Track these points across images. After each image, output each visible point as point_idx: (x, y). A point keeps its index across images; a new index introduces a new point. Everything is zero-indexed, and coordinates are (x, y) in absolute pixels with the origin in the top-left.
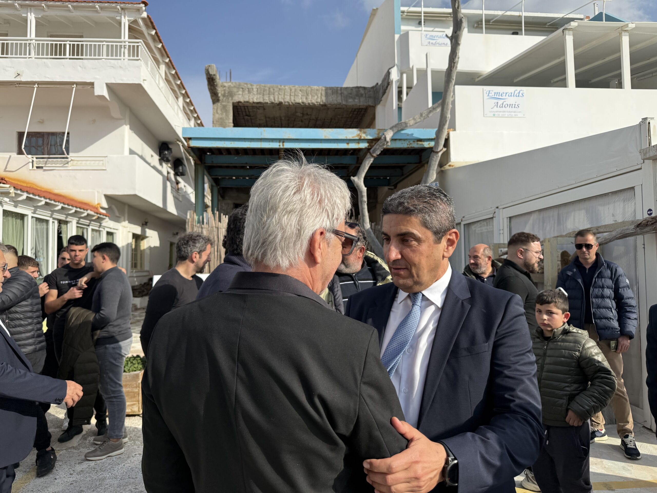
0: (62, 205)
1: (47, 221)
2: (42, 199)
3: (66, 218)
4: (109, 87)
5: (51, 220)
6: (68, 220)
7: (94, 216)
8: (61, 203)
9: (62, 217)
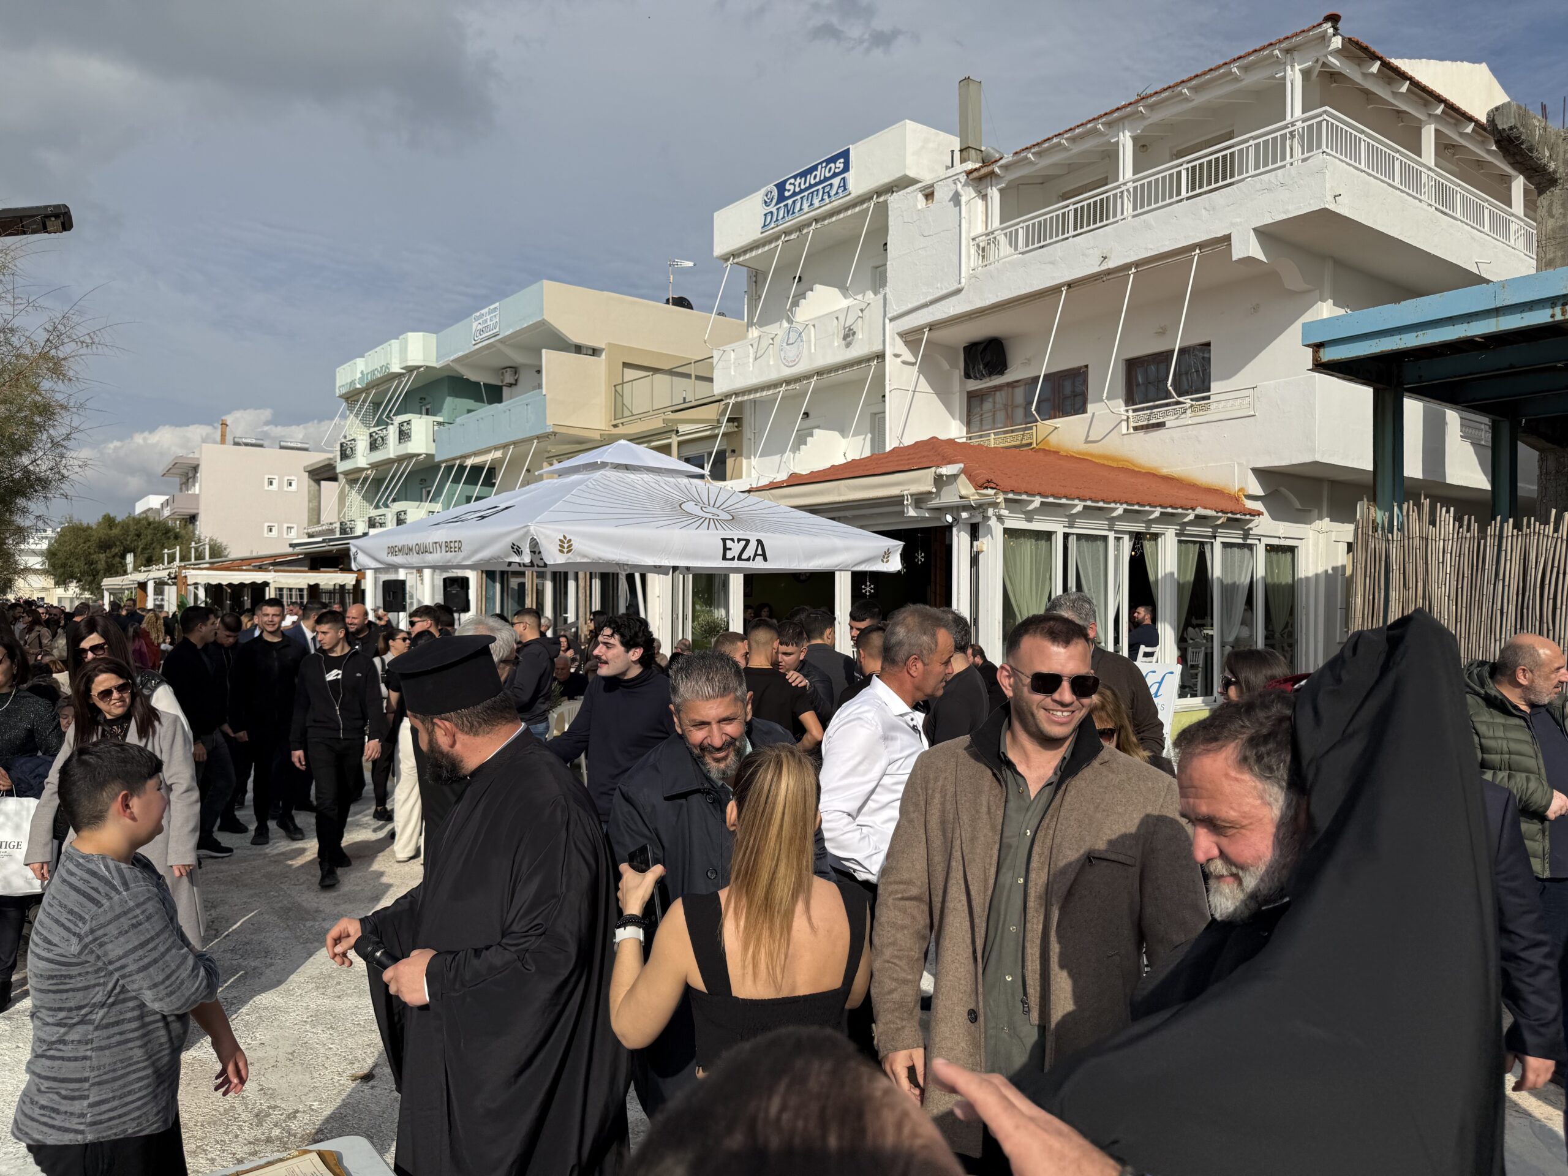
0: (1125, 506)
1: (1105, 538)
2: (1076, 502)
3: (1148, 527)
4: (1264, 234)
5: (1111, 536)
6: (1153, 530)
7: (1219, 518)
8: (1121, 504)
9: (1140, 528)
